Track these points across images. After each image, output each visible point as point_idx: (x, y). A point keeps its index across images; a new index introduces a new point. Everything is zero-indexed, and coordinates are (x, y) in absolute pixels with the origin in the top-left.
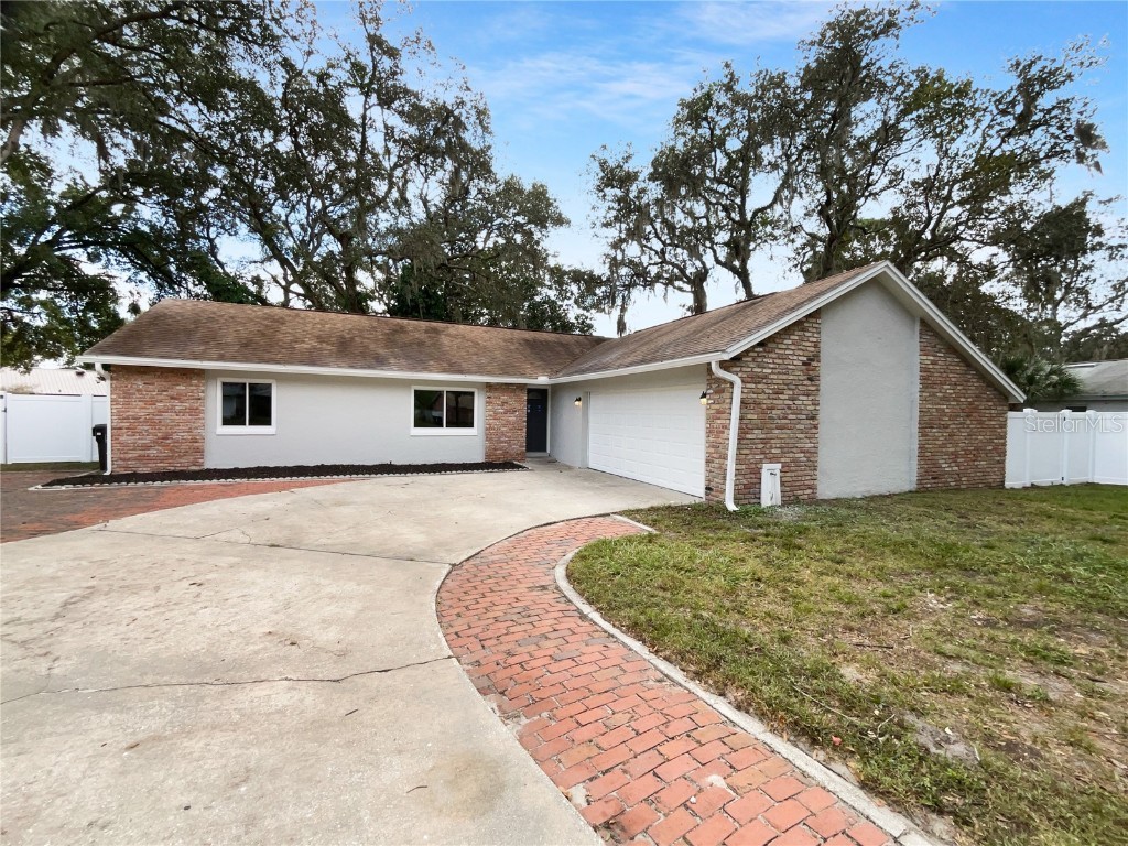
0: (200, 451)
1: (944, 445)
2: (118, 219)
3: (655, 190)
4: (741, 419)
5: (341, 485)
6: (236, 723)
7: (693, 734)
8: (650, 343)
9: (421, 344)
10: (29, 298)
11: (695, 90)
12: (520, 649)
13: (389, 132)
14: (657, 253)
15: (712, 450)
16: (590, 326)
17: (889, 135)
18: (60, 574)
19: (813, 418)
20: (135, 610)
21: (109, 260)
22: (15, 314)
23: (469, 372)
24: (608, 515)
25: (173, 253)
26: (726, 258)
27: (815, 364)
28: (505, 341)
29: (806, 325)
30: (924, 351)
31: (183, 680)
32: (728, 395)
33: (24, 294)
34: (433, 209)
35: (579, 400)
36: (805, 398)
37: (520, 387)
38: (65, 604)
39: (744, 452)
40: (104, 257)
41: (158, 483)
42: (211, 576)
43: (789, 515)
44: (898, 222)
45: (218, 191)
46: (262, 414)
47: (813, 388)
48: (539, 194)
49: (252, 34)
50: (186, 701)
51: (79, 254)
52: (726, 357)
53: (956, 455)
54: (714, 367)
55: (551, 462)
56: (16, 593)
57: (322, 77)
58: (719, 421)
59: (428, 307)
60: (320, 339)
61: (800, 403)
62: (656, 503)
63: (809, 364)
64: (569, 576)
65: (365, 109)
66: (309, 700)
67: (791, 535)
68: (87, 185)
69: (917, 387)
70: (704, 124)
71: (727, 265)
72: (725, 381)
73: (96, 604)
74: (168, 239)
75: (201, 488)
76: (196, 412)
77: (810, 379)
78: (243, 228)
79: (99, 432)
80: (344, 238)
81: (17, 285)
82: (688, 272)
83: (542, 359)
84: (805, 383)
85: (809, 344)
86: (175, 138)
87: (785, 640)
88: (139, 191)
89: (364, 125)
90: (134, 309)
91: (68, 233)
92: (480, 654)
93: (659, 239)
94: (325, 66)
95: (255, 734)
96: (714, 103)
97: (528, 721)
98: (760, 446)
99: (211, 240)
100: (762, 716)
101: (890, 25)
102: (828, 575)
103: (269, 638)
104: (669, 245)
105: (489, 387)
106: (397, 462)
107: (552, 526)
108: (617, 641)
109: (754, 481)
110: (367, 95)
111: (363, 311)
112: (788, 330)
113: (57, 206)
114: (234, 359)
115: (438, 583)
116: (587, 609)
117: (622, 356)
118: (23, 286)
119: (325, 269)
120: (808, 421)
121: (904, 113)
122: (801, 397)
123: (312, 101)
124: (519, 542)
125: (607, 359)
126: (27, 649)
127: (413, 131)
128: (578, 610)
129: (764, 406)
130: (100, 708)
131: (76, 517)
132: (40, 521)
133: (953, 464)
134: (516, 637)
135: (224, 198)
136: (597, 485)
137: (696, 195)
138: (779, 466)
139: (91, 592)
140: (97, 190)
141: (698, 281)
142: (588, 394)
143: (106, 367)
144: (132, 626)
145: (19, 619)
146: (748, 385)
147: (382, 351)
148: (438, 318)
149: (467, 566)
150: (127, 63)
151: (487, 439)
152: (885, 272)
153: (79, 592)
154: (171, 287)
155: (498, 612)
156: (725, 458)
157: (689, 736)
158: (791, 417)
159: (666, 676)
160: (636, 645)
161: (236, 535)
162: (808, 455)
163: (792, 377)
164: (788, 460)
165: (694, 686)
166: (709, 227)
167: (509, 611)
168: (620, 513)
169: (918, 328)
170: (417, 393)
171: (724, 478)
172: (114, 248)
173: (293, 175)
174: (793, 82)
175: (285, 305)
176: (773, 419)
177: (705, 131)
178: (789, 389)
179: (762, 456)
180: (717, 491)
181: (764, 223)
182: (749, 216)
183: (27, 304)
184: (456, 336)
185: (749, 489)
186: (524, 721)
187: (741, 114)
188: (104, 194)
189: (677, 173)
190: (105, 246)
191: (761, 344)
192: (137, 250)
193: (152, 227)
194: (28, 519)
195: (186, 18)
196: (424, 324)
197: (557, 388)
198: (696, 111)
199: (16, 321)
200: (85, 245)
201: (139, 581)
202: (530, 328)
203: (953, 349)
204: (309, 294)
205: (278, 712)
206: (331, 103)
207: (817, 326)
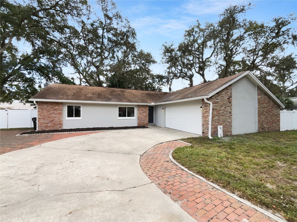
0: (61, 124)
1: (264, 120)
2: (36, 63)
3: (179, 54)
4: (212, 114)
5: (101, 133)
6: (98, 205)
7: (231, 206)
8: (182, 93)
9: (119, 95)
10: (12, 84)
11: (190, 27)
12: (169, 180)
13: (109, 40)
14: (180, 70)
15: (204, 122)
16: (161, 90)
17: (241, 38)
18: (32, 160)
19: (231, 113)
20: (57, 170)
21: (33, 74)
22: (8, 88)
23: (133, 102)
24: (177, 140)
25: (51, 72)
26: (198, 71)
27: (231, 98)
28: (141, 93)
29: (228, 88)
30: (258, 95)
31: (78, 191)
32: (209, 107)
33: (10, 83)
34: (119, 59)
35: (163, 109)
36: (228, 108)
37: (147, 106)
38: (37, 169)
39: (213, 122)
40: (32, 73)
41: (51, 133)
42: (75, 160)
43: (227, 139)
45: (62, 55)
46: (78, 114)
47: (230, 105)
48: (149, 55)
49: (74, 14)
50: (81, 198)
51: (25, 72)
52: (209, 97)
54: (205, 100)
55: (155, 126)
56: (21, 166)
57: (92, 25)
58: (206, 114)
59: (119, 85)
60: (93, 94)
61: (227, 109)
62: (189, 137)
63: (229, 99)
64: (174, 158)
65: (103, 33)
66: (117, 197)
67: (230, 145)
68: (27, 54)
69: (257, 104)
70: (192, 36)
71: (198, 73)
72: (207, 103)
73: (46, 168)
74: (49, 68)
75: (63, 134)
76: (60, 114)
77: (230, 103)
79: (34, 120)
80: (97, 67)
81: (9, 81)
82: (188, 75)
83: (152, 98)
84: (228, 104)
85: (229, 93)
86: (52, 41)
87: (244, 176)
88: (41, 55)
89: (102, 37)
90: (40, 87)
91: (22, 67)
92: (159, 182)
93: (181, 66)
94: (93, 22)
95: (105, 208)
96: (195, 31)
97: (181, 202)
98: (217, 121)
99: (61, 68)
101: (243, 10)
102: (246, 156)
103: (98, 178)
104: (183, 68)
105: (138, 106)
106: (114, 126)
107: (163, 144)
108: (195, 177)
109: (216, 130)
110: (103, 30)
111: (102, 86)
112: (223, 90)
113: (20, 59)
114: (71, 99)
115: (139, 161)
116: (183, 167)
117: (176, 97)
118: (10, 81)
119: (91, 76)
120: (229, 114)
121: (245, 33)
122: (227, 108)
123: (89, 31)
124: (156, 148)
125: (172, 97)
126: (30, 183)
127: (115, 38)
128: (180, 168)
129: (218, 110)
130: (57, 201)
131: (32, 143)
132: (21, 144)
134: (167, 176)
135: (64, 57)
136: (170, 132)
137: (190, 55)
138: (222, 126)
139: (43, 165)
140: (30, 55)
141: (191, 77)
142: (165, 107)
143: (37, 102)
144: (58, 175)
146: (214, 105)
147: (110, 97)
148: (124, 88)
149: (144, 155)
150: (40, 21)
151: (138, 120)
152: (248, 74)
153: (39, 165)
154: (50, 81)
155: (158, 168)
156: (208, 124)
158: (225, 113)
159: (214, 187)
161: (77, 147)
162: (229, 123)
163: (225, 102)
164: (224, 125)
166: (193, 63)
167: (162, 168)
168: (180, 140)
169: (257, 88)
170: (119, 108)
171: (208, 130)
172: (35, 70)
173: (83, 51)
174: (216, 25)
175: (80, 85)
176: (220, 113)
177: (192, 38)
178: (224, 105)
179: (218, 124)
180: (206, 133)
181: (208, 62)
182: (204, 60)
183: (11, 85)
184: (128, 93)
185: (215, 133)
186: (180, 202)
187: (201, 33)
188: (32, 56)
189: (185, 49)
190: (32, 70)
191: (217, 93)
192: (41, 71)
193: (45, 65)
194: (18, 144)
195: (56, 9)
196: (119, 89)
197: (156, 106)
198: (189, 33)
199: (8, 90)
200: (27, 70)
201: (55, 162)
202: (146, 90)
203: (266, 94)
204: (87, 82)
205: (109, 201)
206: (94, 31)
207: (231, 88)
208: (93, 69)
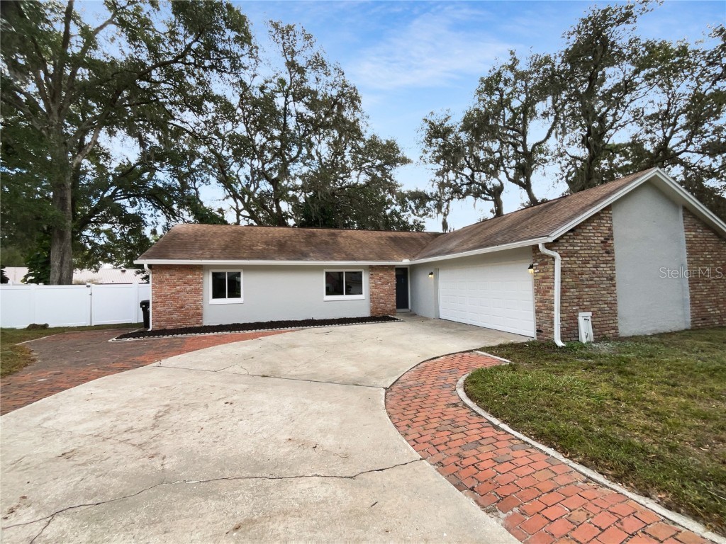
0: (200, 315)
1: (708, 295)
2: (146, 181)
3: (464, 136)
4: (562, 282)
7: (647, 531)
8: (479, 233)
9: (327, 243)
10: (98, 229)
11: (490, 71)
12: (466, 453)
13: (300, 118)
14: (467, 177)
15: (539, 304)
16: (423, 227)
17: (627, 87)
18: (146, 396)
19: (612, 279)
20: (200, 421)
21: (141, 205)
22: (90, 238)
23: (359, 259)
24: (472, 351)
25: (175, 198)
26: (514, 177)
27: (610, 242)
28: (376, 238)
29: (602, 215)
30: (687, 229)
31: (249, 474)
32: (551, 266)
33: (96, 227)
34: (323, 161)
35: (431, 274)
36: (605, 265)
37: (391, 267)
38: (156, 417)
39: (565, 304)
40: (138, 203)
41: (180, 335)
42: (235, 397)
43: (605, 348)
44: (636, 145)
45: (200, 160)
46: (235, 292)
47: (611, 259)
48: (391, 146)
49: (224, 67)
51: (125, 202)
52: (550, 240)
53: (717, 302)
54: (541, 247)
55: (413, 315)
56: (124, 410)
57: (262, 89)
58: (545, 284)
59: (324, 221)
60: (267, 243)
61: (602, 269)
62: (501, 341)
63: (606, 242)
64: (470, 396)
65: (286, 104)
67: (619, 364)
68: (130, 163)
69: (685, 254)
70: (497, 93)
71: (515, 181)
72: (548, 256)
73: (174, 417)
74: (172, 190)
75: (205, 338)
76: (198, 292)
77: (607, 252)
78: (213, 180)
79: (145, 305)
80: (274, 182)
81: (92, 222)
82: (489, 187)
83: (402, 249)
84: (604, 255)
85: (605, 228)
86: (179, 131)
87: (672, 449)
88: (157, 165)
89: (285, 113)
90: (154, 232)
91: (119, 191)
92: (440, 457)
93: (470, 167)
94: (264, 82)
96: (503, 79)
97: (505, 515)
98: (576, 300)
99: (196, 189)
100: (696, 517)
101: (628, 15)
102: (670, 395)
103: (291, 443)
104: (476, 171)
105: (371, 268)
106: (317, 318)
107: (437, 360)
108: (533, 447)
109: (573, 325)
110: (287, 96)
111: (286, 225)
112: (589, 220)
113: (113, 175)
114: (219, 258)
115: (383, 402)
116: (496, 421)
117: (462, 244)
118: (95, 222)
119: (261, 202)
120: (608, 282)
121: (637, 72)
122: (602, 265)
123: (256, 103)
124: (422, 371)
125: (453, 245)
126: (143, 450)
127: (311, 114)
128: (489, 422)
129: (577, 273)
131: (142, 358)
132: (121, 361)
133: (716, 309)
134: (459, 443)
135: (203, 164)
136: (453, 330)
137: (493, 138)
138: (590, 314)
139: (168, 410)
140: (135, 165)
141: (496, 193)
142: (437, 270)
143: (150, 266)
144: (202, 433)
145: (132, 428)
146: (565, 259)
147: (304, 249)
148: (336, 227)
149: (395, 388)
150: (154, 91)
151: (371, 302)
152: (656, 176)
153: (161, 409)
154: (175, 218)
155: (434, 423)
156: (552, 309)
157: (644, 532)
158: (596, 279)
159: (589, 478)
160: (551, 451)
161: (237, 369)
162: (610, 305)
163: (594, 252)
164: (595, 309)
165: (617, 487)
166: (501, 158)
167: (443, 423)
168: (480, 350)
169: (681, 213)
170: (327, 274)
171: (552, 323)
172: (144, 197)
173: (243, 148)
174: (559, 60)
175: (238, 223)
176: (583, 280)
177: (496, 97)
178: (593, 260)
179: (578, 308)
180: (547, 333)
181: (541, 152)
182: (529, 148)
183: (98, 232)
184: (347, 237)
185: (570, 331)
186: (503, 515)
187: (520, 84)
188: (139, 167)
189: (479, 125)
190: (138, 196)
191: (572, 230)
192: (157, 198)
193: (164, 184)
194: (114, 360)
195: (187, 62)
196: (326, 231)
197: (413, 267)
198: (490, 85)
199: (91, 243)
200: (129, 197)
201: (194, 401)
202: (386, 230)
203: (708, 226)
204: (253, 216)
206: (268, 101)
207: (610, 215)
208: (265, 186)
